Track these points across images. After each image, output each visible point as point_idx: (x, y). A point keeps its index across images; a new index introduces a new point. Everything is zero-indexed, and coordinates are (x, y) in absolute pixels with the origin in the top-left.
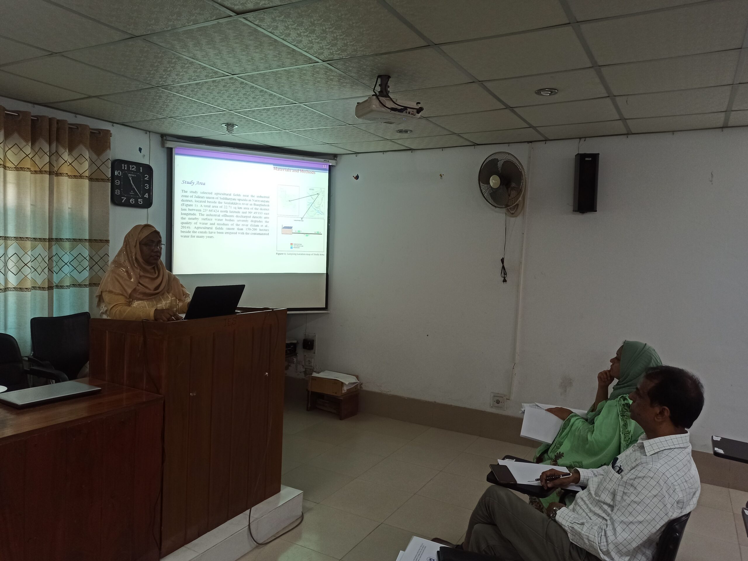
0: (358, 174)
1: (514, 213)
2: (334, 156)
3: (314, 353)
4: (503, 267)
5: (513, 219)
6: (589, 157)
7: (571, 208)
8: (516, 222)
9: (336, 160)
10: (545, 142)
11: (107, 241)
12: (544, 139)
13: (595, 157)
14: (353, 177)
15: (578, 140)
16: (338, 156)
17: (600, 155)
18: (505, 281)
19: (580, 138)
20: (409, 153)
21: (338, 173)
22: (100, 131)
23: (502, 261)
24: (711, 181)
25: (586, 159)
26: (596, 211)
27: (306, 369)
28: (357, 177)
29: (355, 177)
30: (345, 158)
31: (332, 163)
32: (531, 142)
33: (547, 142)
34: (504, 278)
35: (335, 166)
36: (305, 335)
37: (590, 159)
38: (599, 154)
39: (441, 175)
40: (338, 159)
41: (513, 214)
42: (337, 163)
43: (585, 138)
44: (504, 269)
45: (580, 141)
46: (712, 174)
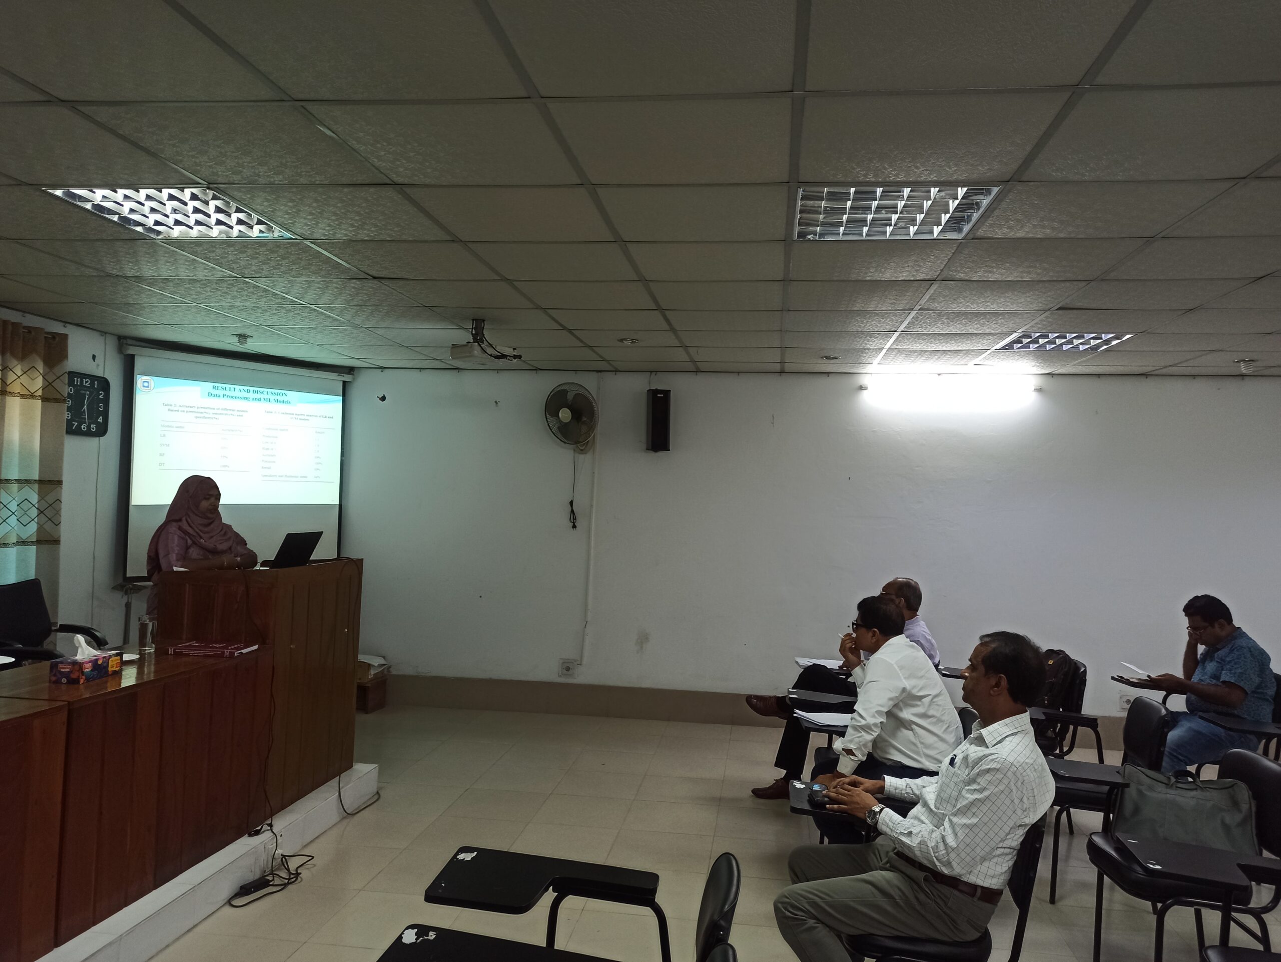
0: (384, 394)
1: (584, 449)
2: (350, 370)
4: (572, 511)
5: (582, 457)
6: (661, 394)
7: (644, 446)
8: (585, 460)
9: (353, 374)
10: (615, 372)
11: (60, 483)
12: (614, 370)
13: (667, 393)
14: (378, 397)
15: (650, 373)
16: (355, 369)
17: (671, 393)
18: (574, 527)
19: (651, 372)
20: (455, 372)
21: (355, 393)
22: (54, 335)
23: (571, 503)
24: (773, 423)
25: (658, 395)
26: (669, 450)
28: (383, 399)
29: (380, 397)
30: (363, 371)
31: (347, 378)
32: (600, 371)
33: (617, 373)
34: (574, 523)
35: (350, 382)
37: (662, 396)
38: (670, 391)
39: (496, 402)
40: (355, 373)
41: (582, 450)
42: (354, 379)
43: (656, 372)
44: (574, 513)
45: (651, 375)
46: (773, 417)
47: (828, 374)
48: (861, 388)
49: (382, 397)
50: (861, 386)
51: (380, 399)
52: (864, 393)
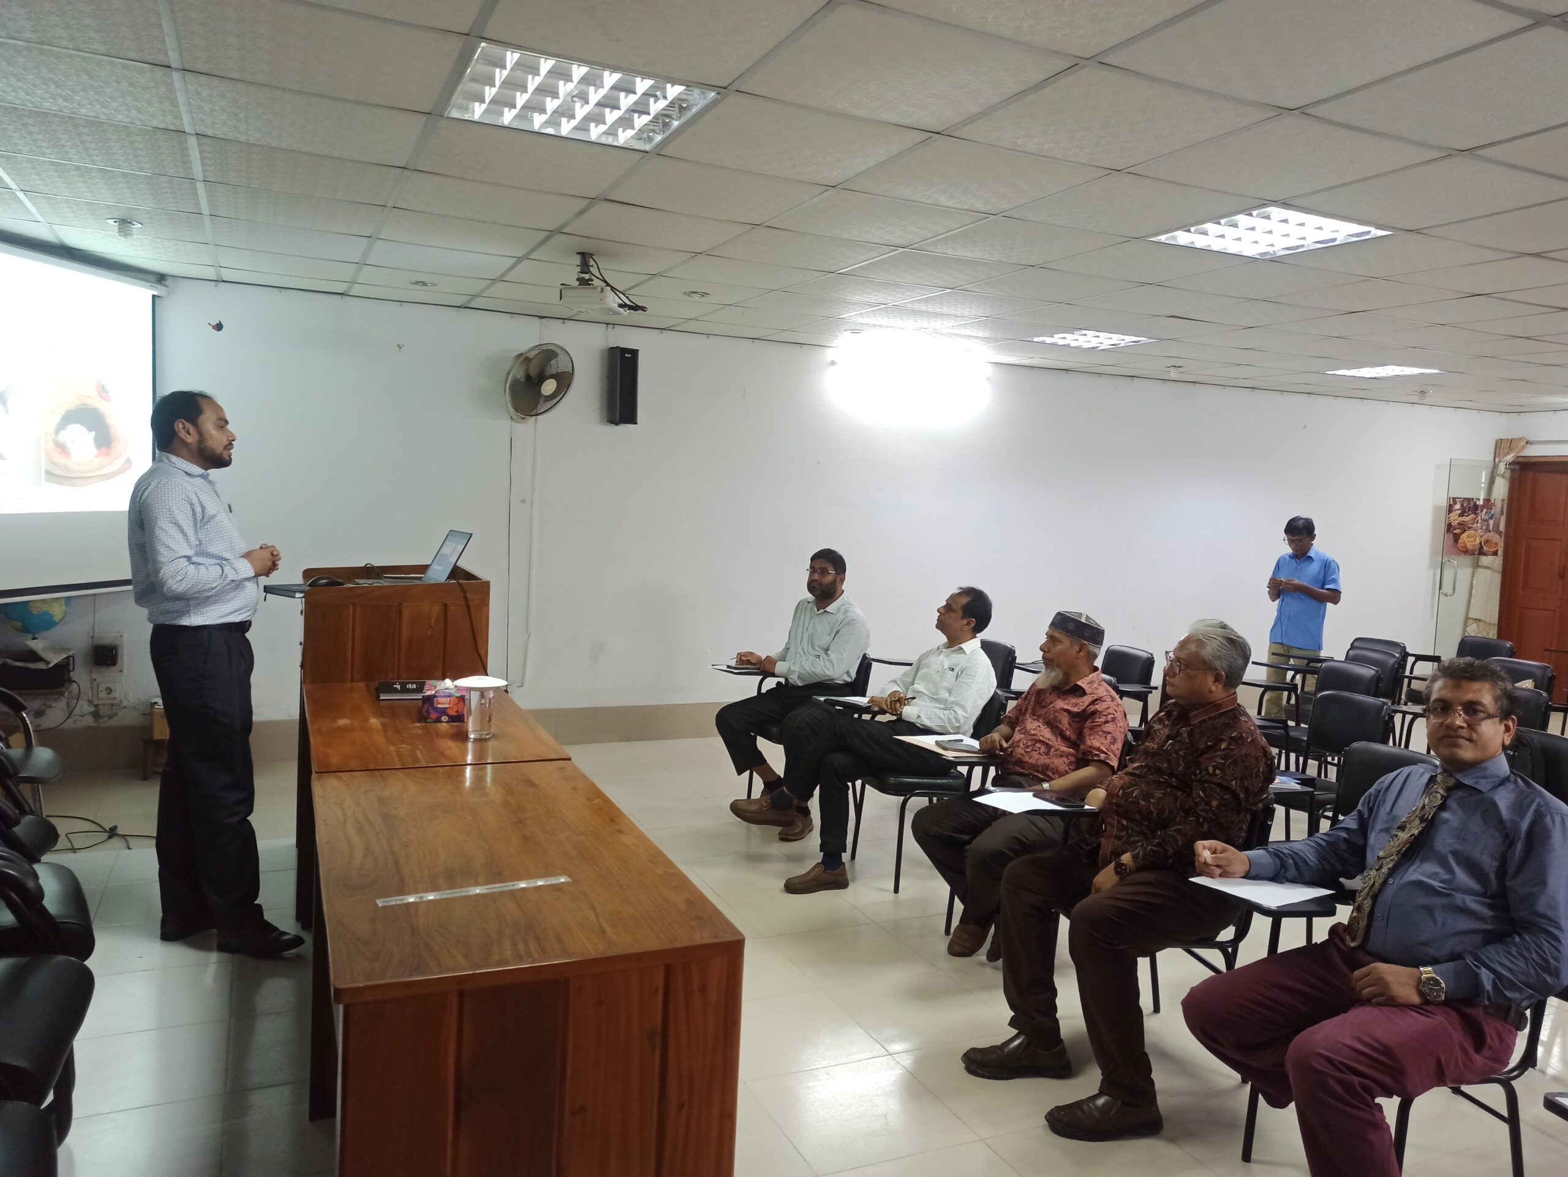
0: (220, 321)
2: (161, 278)
3: (121, 671)
5: (521, 425)
6: (628, 353)
8: (523, 430)
9: (164, 285)
10: (562, 321)
13: (634, 353)
14: (209, 324)
15: (605, 325)
16: (168, 278)
17: (639, 352)
19: (608, 324)
25: (626, 355)
26: (637, 424)
27: (96, 706)
28: (219, 327)
29: (214, 324)
30: (182, 282)
31: (156, 290)
32: (545, 318)
33: (565, 321)
35: (163, 297)
36: (92, 637)
37: (630, 356)
38: (638, 350)
39: (398, 345)
40: (168, 282)
41: (524, 419)
42: (167, 293)
43: (614, 324)
45: (607, 327)
47: (800, 344)
49: (217, 324)
50: (828, 361)
51: (214, 327)
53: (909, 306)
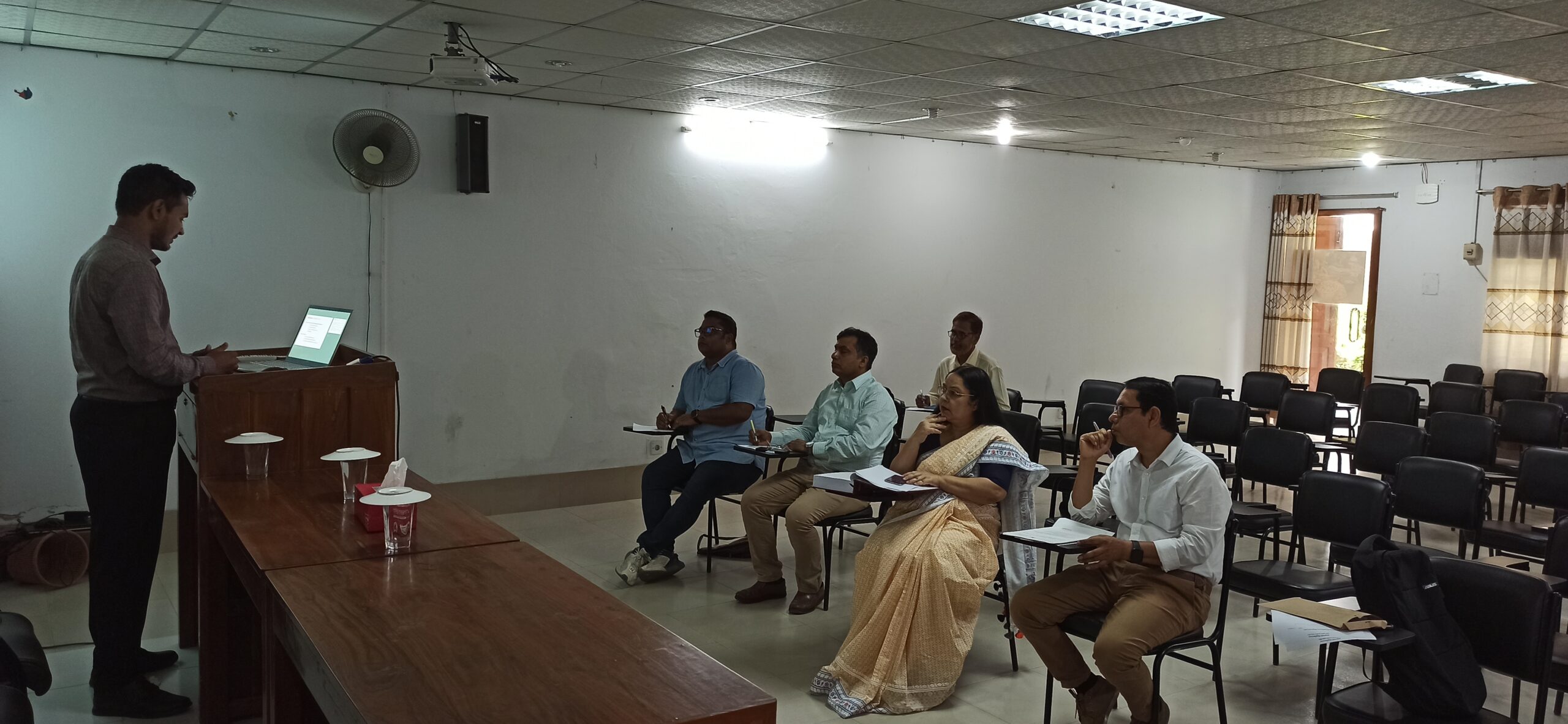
0: (28, 88)
6: (477, 120)
10: (405, 86)
12: (403, 83)
13: (484, 120)
14: (16, 91)
15: (450, 92)
17: (489, 121)
19: (452, 91)
24: (596, 165)
25: (476, 122)
26: (488, 192)
28: (27, 94)
29: (21, 91)
32: (385, 83)
33: (409, 87)
37: (480, 123)
38: (488, 117)
39: (231, 114)
43: (461, 91)
45: (453, 94)
46: (596, 157)
47: (651, 111)
48: (683, 129)
49: (25, 91)
50: (682, 127)
51: (21, 95)
52: (685, 135)
53: (770, 76)
